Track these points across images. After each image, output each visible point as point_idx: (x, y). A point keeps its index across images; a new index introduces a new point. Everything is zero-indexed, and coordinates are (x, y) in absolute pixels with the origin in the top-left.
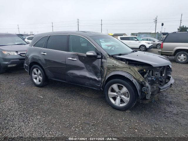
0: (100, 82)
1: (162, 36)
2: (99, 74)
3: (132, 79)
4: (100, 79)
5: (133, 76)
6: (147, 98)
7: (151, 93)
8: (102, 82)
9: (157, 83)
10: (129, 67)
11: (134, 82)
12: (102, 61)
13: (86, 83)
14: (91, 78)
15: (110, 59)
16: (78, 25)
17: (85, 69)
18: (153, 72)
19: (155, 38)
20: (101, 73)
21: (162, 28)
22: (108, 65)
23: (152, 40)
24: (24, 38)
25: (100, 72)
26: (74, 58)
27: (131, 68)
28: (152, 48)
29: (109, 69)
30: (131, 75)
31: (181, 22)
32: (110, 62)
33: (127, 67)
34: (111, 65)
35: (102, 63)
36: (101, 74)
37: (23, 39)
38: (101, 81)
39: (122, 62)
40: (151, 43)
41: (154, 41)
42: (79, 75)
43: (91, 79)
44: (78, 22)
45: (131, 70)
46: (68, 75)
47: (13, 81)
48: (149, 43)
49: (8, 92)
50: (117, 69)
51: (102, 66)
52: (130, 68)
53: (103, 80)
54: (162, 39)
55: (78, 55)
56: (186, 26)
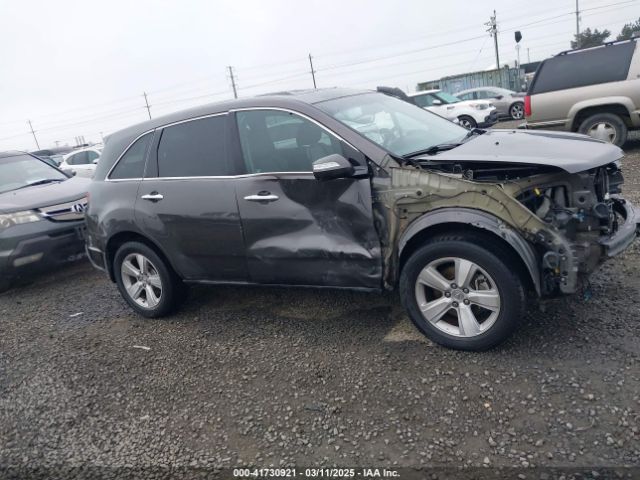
0: (380, 262)
1: (522, 76)
2: (371, 235)
3: (500, 230)
4: (376, 251)
5: (501, 219)
6: (564, 289)
7: (576, 269)
8: (386, 261)
9: (589, 228)
10: (480, 189)
11: (508, 239)
12: (375, 186)
13: (326, 275)
14: (342, 253)
15: (401, 171)
16: (234, 86)
17: (315, 226)
18: (566, 192)
19: (500, 85)
20: (377, 230)
21: (518, 48)
22: (398, 194)
23: (492, 95)
24: (57, 160)
25: (372, 224)
26: (269, 194)
27: (490, 191)
28: (495, 120)
29: (405, 211)
30: (495, 218)
31: (578, 19)
32: (405, 184)
33: (474, 188)
34: (413, 193)
35: (374, 191)
36: (378, 233)
37: (55, 164)
38: (383, 258)
39: (451, 175)
40: (490, 105)
41: (499, 98)
42: (295, 250)
43: (342, 256)
44: (232, 77)
45: (491, 198)
46: (256, 259)
47: (42, 311)
48: (482, 107)
49: (29, 350)
50: (436, 204)
51: (377, 205)
52: (484, 192)
53: (389, 252)
54: (524, 87)
55: (279, 180)
56: (596, 31)
